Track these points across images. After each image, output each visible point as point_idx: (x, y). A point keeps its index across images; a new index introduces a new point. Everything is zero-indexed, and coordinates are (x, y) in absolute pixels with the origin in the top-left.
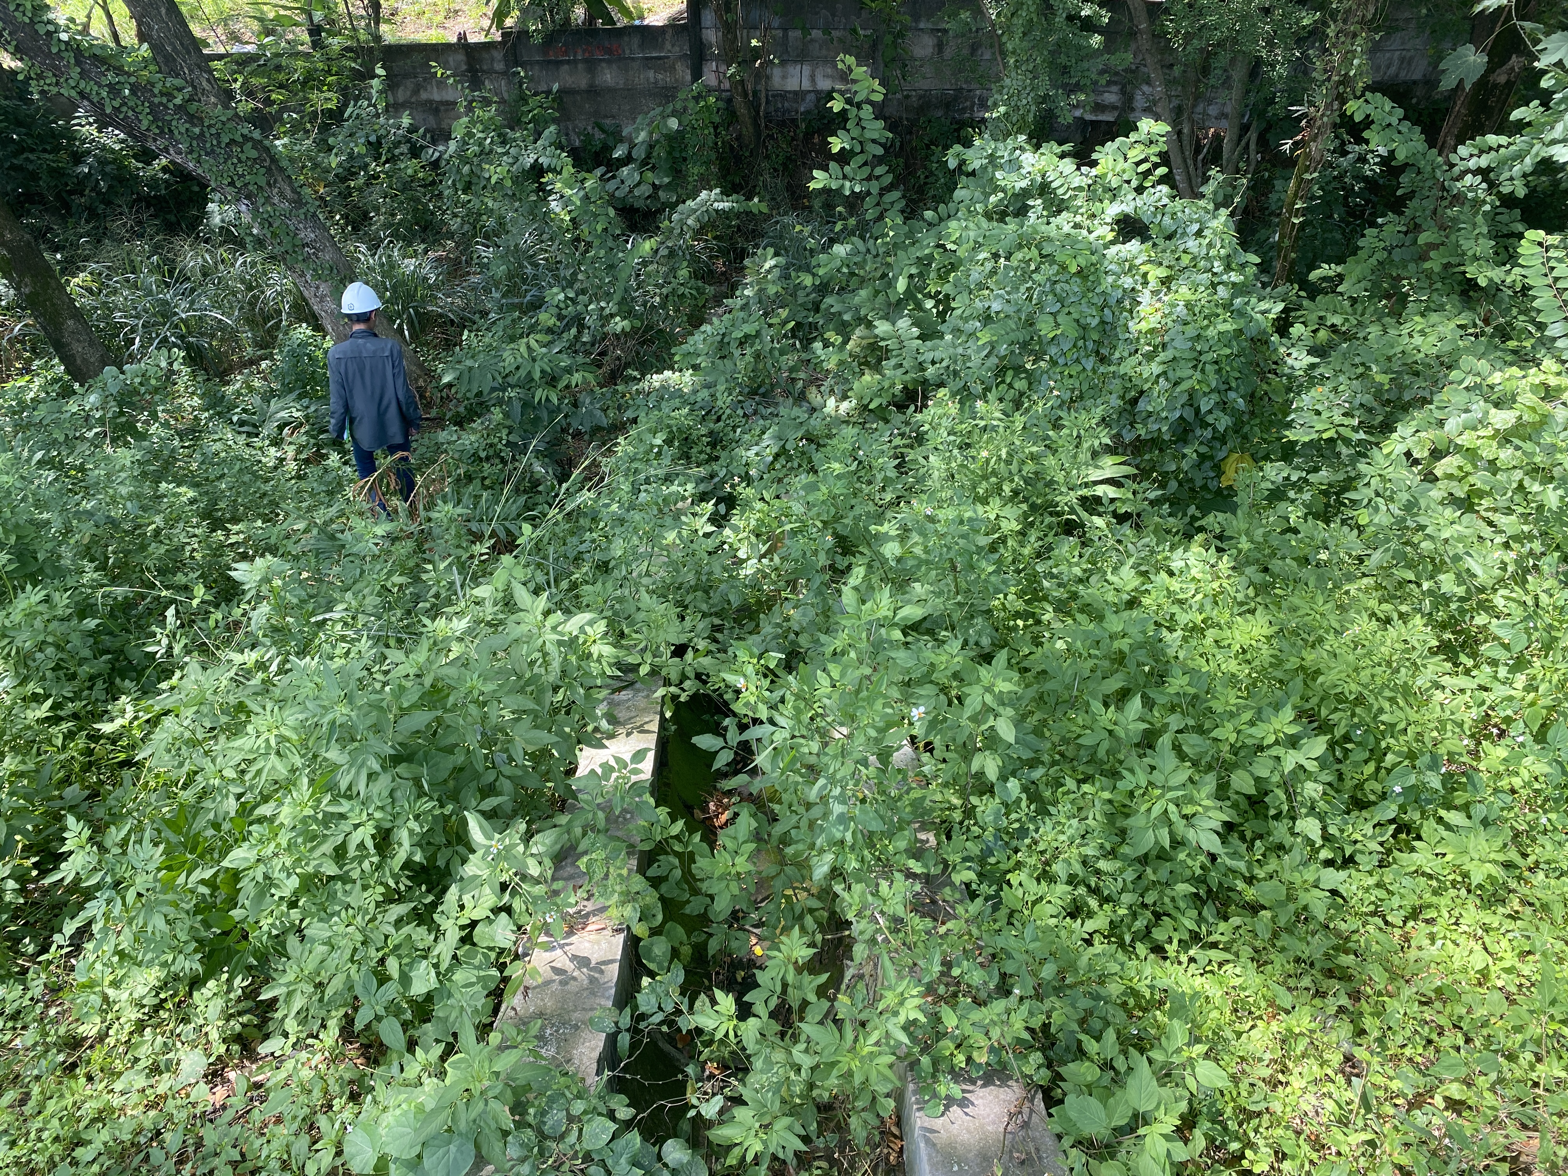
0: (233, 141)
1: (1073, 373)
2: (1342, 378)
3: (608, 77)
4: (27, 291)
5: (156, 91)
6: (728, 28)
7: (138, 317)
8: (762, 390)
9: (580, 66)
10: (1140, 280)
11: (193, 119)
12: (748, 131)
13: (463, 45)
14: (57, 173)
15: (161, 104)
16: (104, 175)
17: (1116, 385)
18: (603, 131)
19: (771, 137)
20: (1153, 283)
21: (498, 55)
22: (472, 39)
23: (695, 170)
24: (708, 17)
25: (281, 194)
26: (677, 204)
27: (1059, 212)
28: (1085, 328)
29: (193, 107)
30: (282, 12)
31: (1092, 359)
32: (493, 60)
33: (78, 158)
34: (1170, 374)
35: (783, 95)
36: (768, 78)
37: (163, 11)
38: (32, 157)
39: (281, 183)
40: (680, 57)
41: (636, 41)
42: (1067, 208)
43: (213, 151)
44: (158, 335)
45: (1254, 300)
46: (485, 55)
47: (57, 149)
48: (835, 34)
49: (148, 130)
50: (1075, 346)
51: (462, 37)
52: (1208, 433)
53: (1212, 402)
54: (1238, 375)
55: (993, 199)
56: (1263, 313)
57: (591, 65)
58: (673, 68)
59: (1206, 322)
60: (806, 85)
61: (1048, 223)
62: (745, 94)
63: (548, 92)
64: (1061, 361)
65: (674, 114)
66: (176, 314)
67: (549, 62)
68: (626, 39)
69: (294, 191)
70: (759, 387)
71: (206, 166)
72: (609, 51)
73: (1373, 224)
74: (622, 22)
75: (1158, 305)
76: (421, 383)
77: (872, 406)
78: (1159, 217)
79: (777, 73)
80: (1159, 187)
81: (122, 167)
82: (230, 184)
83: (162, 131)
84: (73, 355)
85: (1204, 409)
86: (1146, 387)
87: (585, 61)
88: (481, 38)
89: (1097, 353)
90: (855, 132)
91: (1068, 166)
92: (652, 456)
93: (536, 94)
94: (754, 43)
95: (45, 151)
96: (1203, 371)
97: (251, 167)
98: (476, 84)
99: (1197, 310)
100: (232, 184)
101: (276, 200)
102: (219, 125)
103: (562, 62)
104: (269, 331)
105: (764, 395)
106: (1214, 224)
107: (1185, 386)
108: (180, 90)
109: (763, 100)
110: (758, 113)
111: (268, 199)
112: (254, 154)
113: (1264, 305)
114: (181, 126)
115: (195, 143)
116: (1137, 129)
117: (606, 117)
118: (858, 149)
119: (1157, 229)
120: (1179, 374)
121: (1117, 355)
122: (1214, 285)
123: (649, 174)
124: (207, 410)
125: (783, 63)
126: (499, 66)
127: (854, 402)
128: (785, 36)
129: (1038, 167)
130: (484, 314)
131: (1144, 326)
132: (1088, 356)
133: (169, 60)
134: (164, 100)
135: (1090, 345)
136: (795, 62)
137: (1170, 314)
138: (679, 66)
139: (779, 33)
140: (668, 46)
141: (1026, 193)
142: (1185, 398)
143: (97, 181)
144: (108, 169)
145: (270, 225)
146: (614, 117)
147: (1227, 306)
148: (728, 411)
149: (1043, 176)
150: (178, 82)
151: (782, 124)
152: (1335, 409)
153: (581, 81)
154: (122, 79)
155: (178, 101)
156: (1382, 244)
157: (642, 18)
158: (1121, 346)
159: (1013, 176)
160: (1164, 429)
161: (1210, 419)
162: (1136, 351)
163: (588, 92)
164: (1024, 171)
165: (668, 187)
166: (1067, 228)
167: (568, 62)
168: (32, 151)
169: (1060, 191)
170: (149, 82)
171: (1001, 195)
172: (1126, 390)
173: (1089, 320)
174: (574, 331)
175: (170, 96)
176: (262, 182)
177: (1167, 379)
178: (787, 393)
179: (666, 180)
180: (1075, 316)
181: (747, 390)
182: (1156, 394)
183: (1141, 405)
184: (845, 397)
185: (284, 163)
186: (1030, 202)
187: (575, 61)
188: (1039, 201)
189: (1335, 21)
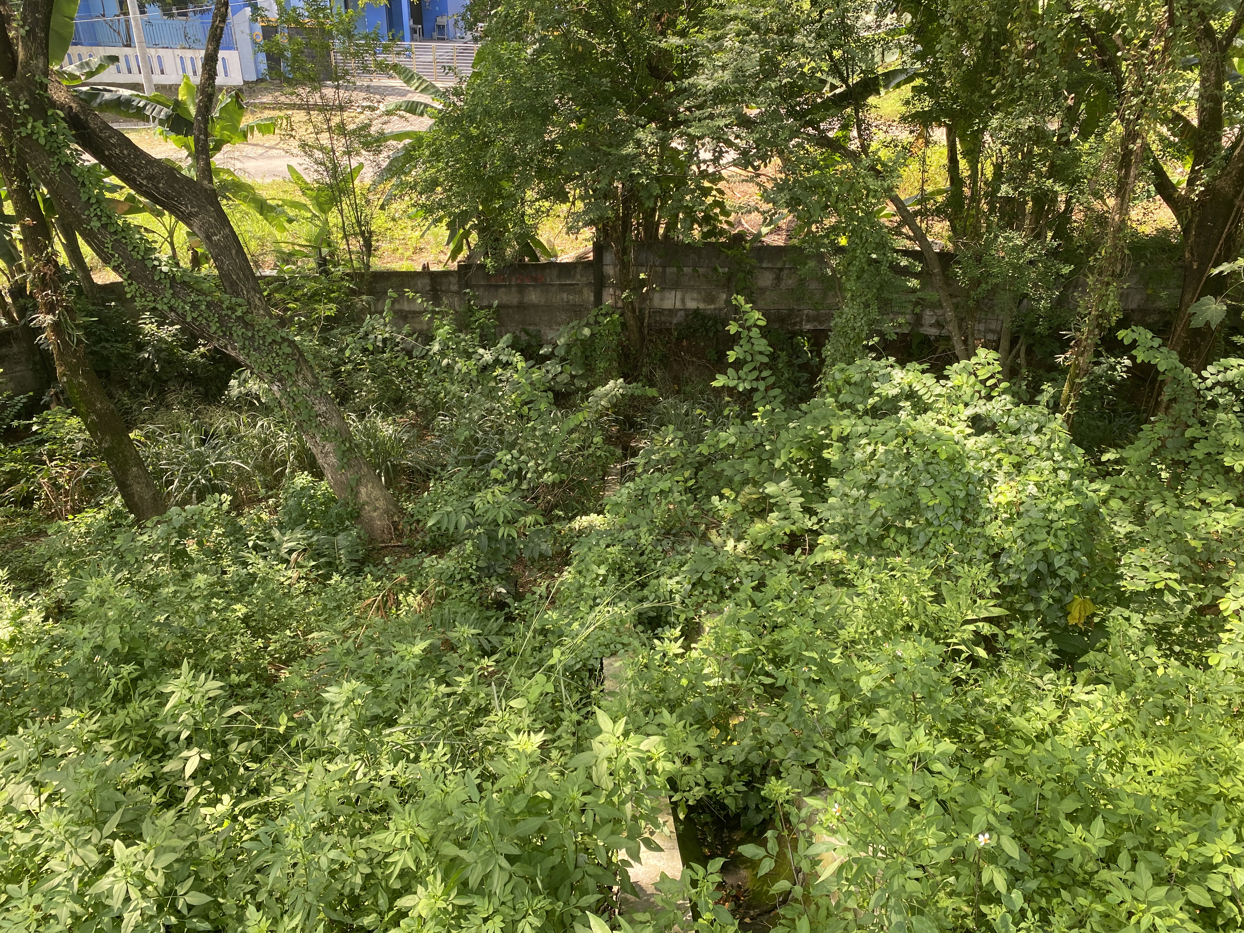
0: (274, 341)
1: (947, 533)
2: (1159, 542)
3: (533, 297)
4: (106, 446)
5: (224, 306)
6: (624, 265)
7: (179, 464)
8: (673, 531)
9: (513, 289)
10: (996, 464)
11: (247, 325)
12: (635, 336)
13: (426, 271)
14: (124, 357)
15: (226, 315)
16: (159, 359)
17: (982, 543)
18: (528, 334)
19: (651, 341)
20: (1006, 467)
21: (454, 280)
22: (433, 268)
23: (602, 365)
24: (609, 258)
25: (305, 379)
26: (588, 389)
27: (925, 411)
28: (954, 498)
29: (248, 318)
30: (297, 248)
31: (960, 522)
32: (450, 283)
33: (140, 347)
34: (1027, 536)
35: (661, 312)
36: (651, 300)
37: (234, 252)
38: (107, 345)
39: (305, 371)
40: (586, 285)
41: (555, 272)
42: (931, 409)
43: (259, 348)
44: (192, 478)
45: (1087, 482)
46: (444, 280)
47: (125, 341)
48: (701, 270)
49: (215, 333)
50: (947, 512)
51: (425, 267)
52: (1057, 583)
53: (1064, 560)
54: (1080, 538)
55: (871, 401)
56: (1095, 491)
57: (521, 289)
58: (581, 292)
59: (1054, 498)
60: (678, 305)
61: (916, 419)
62: (634, 311)
63: (490, 307)
64: (936, 523)
65: (588, 325)
66: (208, 463)
67: (491, 286)
68: (548, 271)
69: (314, 376)
70: (671, 529)
71: (253, 359)
72: (535, 279)
73: (1147, 421)
74: (543, 260)
75: (1012, 483)
76: (396, 519)
77: (764, 547)
78: (1006, 418)
79: (657, 297)
80: (1004, 397)
81: (171, 353)
82: (268, 371)
83: (225, 334)
84: (133, 494)
85: (1057, 565)
86: (1006, 546)
87: (518, 286)
88: (440, 268)
89: (963, 518)
90: (747, 347)
91: (929, 379)
92: (598, 583)
93: (482, 308)
94: (642, 276)
95: (116, 341)
96: (1055, 536)
97: (285, 360)
98: (437, 301)
99: (1046, 489)
100: (270, 371)
101: (300, 383)
102: (266, 330)
103: (501, 286)
104: (275, 477)
105: (674, 535)
106: (1053, 425)
107: (1042, 546)
108: (240, 305)
109: (647, 316)
110: (642, 324)
111: (294, 383)
112: (288, 350)
113: (1094, 486)
114: (238, 330)
115: (247, 343)
116: (976, 355)
117: (530, 324)
118: (749, 358)
119: (1004, 427)
120: (1035, 537)
121: (981, 520)
122: (1055, 470)
123: (568, 367)
124: (228, 537)
125: (663, 289)
126: (454, 288)
127: (749, 543)
128: (664, 272)
129: (906, 381)
130: (444, 467)
131: (1003, 499)
132: (957, 520)
133: (233, 284)
134: (230, 312)
135: (959, 512)
136: (671, 289)
137: (1024, 490)
138: (585, 290)
139: (660, 269)
140: (578, 276)
141: (896, 398)
142: (1040, 555)
143: (153, 364)
144: (162, 355)
145: (294, 401)
146: (536, 325)
147: (1068, 485)
148: (650, 548)
149: (910, 387)
150: (240, 300)
151: (660, 331)
152: (1159, 566)
153: (513, 299)
154: (201, 298)
155: (239, 313)
156: (1157, 436)
157: (556, 256)
158: (983, 514)
159: (887, 386)
160: (1024, 579)
161: (1061, 572)
162: (996, 518)
163: (518, 307)
164: (895, 382)
165: (582, 377)
166: (933, 424)
167: (505, 286)
168: (108, 341)
169: (925, 397)
170: (220, 300)
171: (877, 399)
172: (989, 547)
173: (958, 493)
174: (515, 481)
175: (234, 311)
176: (292, 370)
177: (1023, 540)
178: (692, 534)
179: (581, 372)
180: (947, 489)
181: (663, 531)
182: (1014, 551)
183: (1003, 559)
184: (739, 539)
185: (310, 358)
186: (901, 404)
187: (510, 286)
188: (909, 403)
189: (1093, 274)
